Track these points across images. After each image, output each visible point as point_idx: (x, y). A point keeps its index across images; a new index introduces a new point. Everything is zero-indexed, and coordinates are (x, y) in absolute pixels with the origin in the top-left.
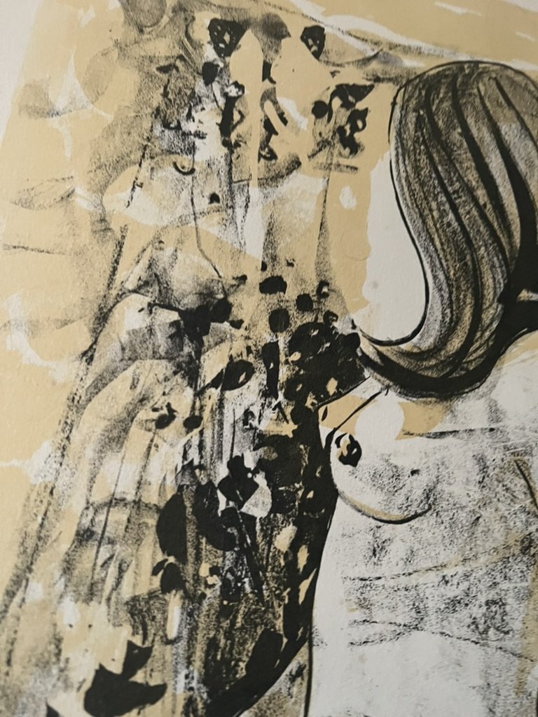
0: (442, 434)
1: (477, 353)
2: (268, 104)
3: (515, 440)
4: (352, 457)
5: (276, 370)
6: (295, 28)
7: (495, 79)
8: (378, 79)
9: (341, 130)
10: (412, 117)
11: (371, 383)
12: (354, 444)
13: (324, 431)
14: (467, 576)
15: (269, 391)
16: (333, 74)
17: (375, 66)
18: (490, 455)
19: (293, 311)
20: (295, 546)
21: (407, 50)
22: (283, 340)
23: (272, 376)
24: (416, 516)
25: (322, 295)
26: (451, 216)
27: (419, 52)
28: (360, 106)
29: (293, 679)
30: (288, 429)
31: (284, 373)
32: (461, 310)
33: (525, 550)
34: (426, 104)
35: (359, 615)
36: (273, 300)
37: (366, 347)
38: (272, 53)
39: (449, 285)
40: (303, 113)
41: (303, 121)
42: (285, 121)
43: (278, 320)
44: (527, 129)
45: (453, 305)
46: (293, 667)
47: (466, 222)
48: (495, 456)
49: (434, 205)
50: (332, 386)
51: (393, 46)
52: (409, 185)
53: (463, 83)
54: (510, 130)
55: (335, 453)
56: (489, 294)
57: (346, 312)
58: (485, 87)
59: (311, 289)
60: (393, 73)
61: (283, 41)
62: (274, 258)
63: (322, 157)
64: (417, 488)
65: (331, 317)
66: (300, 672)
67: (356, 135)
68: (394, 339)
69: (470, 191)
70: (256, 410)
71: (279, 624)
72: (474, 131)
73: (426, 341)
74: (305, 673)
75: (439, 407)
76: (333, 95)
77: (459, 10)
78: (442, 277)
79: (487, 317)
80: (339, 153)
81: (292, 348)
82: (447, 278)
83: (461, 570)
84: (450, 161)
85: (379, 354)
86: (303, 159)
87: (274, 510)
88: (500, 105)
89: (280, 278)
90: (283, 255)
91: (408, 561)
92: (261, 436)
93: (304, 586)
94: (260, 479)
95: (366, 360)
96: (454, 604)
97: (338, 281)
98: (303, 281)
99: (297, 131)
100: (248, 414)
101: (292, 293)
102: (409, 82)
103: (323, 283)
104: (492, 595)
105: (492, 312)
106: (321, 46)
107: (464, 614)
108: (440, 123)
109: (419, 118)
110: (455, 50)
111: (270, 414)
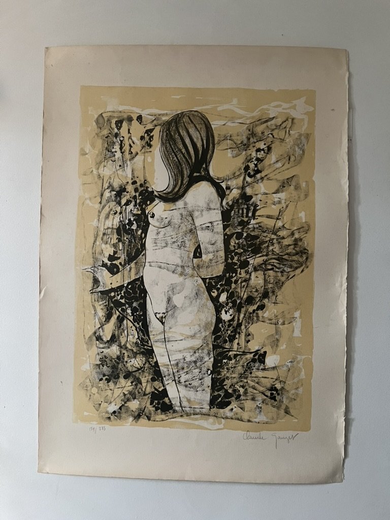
0: (173, 210)
1: (182, 190)
2: (130, 140)
3: (190, 209)
4: (153, 216)
5: (136, 201)
6: (135, 117)
7: (188, 116)
8: (156, 126)
9: (147, 142)
10: (165, 134)
11: (157, 201)
12: (153, 214)
13: (147, 212)
14: (177, 237)
15: (135, 205)
16: (145, 127)
17: (155, 122)
18: (184, 213)
19: (139, 188)
20: (142, 234)
21: (163, 115)
22: (137, 194)
23: (136, 202)
24: (166, 226)
25: (145, 183)
26: (175, 158)
27: (167, 114)
28: (151, 135)
29: (142, 256)
30: (139, 212)
31: (138, 201)
32: (178, 181)
33: (190, 232)
34: (168, 129)
35: (155, 245)
36: (135, 186)
37: (156, 193)
38: (130, 126)
39: (175, 176)
40: (138, 140)
41: (138, 142)
42: (134, 143)
43: (136, 190)
44: (197, 129)
45: (176, 180)
46: (142, 254)
47: (179, 158)
48: (185, 213)
49: (171, 156)
50: (148, 203)
51: (159, 115)
52: (164, 152)
53: (179, 120)
54: (192, 131)
55: (149, 216)
56: (185, 176)
57: (151, 186)
58: (185, 119)
59: (142, 182)
60: (160, 122)
61: (133, 122)
62: (134, 177)
63: (143, 151)
64: (166, 221)
65: (147, 187)
66: (144, 255)
67: (151, 143)
68: (162, 190)
69: (180, 150)
70: (133, 209)
71: (139, 247)
72: (182, 134)
73: (169, 190)
74: (145, 255)
75: (172, 204)
76: (145, 134)
77: (178, 97)
78: (173, 174)
79: (184, 182)
80: (147, 149)
81: (139, 196)
82: (174, 174)
83: (176, 236)
84: (175, 143)
85: (159, 194)
86: (139, 152)
87: (137, 227)
88: (189, 123)
89: (136, 181)
90: (136, 176)
91: (164, 235)
92: (134, 214)
93: (144, 240)
94: (134, 222)
95: (156, 196)
96: (174, 242)
97: (149, 179)
98: (141, 181)
99: (137, 145)
100: (131, 210)
101: (138, 184)
102: (164, 124)
103: (145, 180)
104: (182, 240)
105: (186, 180)
106: (141, 121)
107: (176, 244)
108: (172, 134)
109: (167, 134)
110: (177, 110)
111: (136, 210)
